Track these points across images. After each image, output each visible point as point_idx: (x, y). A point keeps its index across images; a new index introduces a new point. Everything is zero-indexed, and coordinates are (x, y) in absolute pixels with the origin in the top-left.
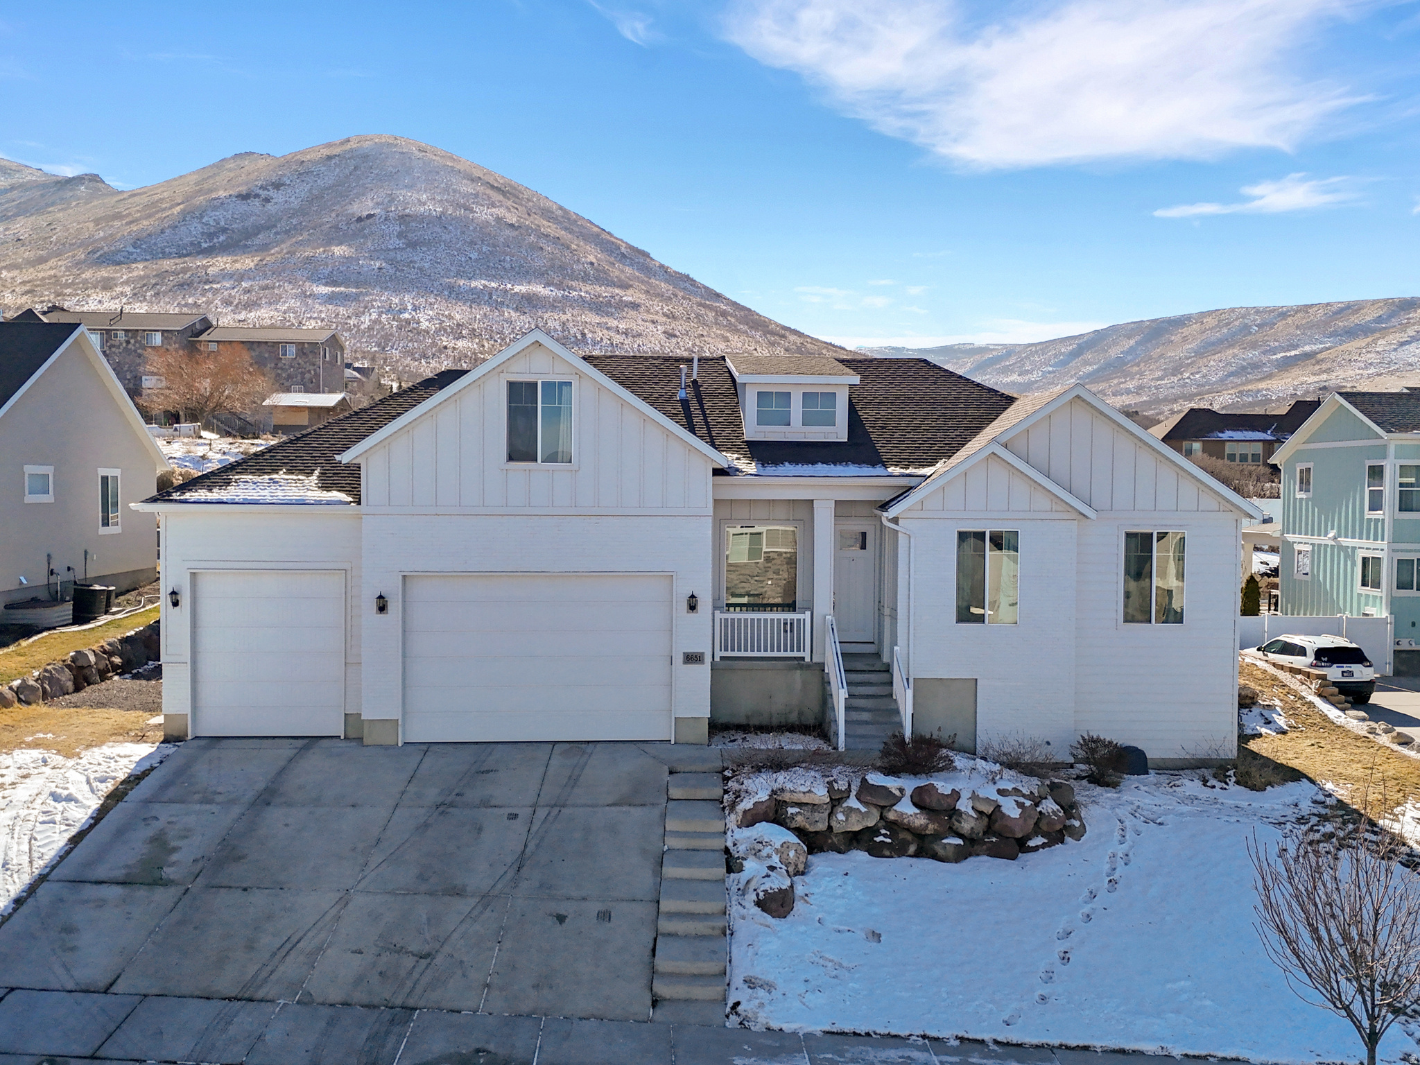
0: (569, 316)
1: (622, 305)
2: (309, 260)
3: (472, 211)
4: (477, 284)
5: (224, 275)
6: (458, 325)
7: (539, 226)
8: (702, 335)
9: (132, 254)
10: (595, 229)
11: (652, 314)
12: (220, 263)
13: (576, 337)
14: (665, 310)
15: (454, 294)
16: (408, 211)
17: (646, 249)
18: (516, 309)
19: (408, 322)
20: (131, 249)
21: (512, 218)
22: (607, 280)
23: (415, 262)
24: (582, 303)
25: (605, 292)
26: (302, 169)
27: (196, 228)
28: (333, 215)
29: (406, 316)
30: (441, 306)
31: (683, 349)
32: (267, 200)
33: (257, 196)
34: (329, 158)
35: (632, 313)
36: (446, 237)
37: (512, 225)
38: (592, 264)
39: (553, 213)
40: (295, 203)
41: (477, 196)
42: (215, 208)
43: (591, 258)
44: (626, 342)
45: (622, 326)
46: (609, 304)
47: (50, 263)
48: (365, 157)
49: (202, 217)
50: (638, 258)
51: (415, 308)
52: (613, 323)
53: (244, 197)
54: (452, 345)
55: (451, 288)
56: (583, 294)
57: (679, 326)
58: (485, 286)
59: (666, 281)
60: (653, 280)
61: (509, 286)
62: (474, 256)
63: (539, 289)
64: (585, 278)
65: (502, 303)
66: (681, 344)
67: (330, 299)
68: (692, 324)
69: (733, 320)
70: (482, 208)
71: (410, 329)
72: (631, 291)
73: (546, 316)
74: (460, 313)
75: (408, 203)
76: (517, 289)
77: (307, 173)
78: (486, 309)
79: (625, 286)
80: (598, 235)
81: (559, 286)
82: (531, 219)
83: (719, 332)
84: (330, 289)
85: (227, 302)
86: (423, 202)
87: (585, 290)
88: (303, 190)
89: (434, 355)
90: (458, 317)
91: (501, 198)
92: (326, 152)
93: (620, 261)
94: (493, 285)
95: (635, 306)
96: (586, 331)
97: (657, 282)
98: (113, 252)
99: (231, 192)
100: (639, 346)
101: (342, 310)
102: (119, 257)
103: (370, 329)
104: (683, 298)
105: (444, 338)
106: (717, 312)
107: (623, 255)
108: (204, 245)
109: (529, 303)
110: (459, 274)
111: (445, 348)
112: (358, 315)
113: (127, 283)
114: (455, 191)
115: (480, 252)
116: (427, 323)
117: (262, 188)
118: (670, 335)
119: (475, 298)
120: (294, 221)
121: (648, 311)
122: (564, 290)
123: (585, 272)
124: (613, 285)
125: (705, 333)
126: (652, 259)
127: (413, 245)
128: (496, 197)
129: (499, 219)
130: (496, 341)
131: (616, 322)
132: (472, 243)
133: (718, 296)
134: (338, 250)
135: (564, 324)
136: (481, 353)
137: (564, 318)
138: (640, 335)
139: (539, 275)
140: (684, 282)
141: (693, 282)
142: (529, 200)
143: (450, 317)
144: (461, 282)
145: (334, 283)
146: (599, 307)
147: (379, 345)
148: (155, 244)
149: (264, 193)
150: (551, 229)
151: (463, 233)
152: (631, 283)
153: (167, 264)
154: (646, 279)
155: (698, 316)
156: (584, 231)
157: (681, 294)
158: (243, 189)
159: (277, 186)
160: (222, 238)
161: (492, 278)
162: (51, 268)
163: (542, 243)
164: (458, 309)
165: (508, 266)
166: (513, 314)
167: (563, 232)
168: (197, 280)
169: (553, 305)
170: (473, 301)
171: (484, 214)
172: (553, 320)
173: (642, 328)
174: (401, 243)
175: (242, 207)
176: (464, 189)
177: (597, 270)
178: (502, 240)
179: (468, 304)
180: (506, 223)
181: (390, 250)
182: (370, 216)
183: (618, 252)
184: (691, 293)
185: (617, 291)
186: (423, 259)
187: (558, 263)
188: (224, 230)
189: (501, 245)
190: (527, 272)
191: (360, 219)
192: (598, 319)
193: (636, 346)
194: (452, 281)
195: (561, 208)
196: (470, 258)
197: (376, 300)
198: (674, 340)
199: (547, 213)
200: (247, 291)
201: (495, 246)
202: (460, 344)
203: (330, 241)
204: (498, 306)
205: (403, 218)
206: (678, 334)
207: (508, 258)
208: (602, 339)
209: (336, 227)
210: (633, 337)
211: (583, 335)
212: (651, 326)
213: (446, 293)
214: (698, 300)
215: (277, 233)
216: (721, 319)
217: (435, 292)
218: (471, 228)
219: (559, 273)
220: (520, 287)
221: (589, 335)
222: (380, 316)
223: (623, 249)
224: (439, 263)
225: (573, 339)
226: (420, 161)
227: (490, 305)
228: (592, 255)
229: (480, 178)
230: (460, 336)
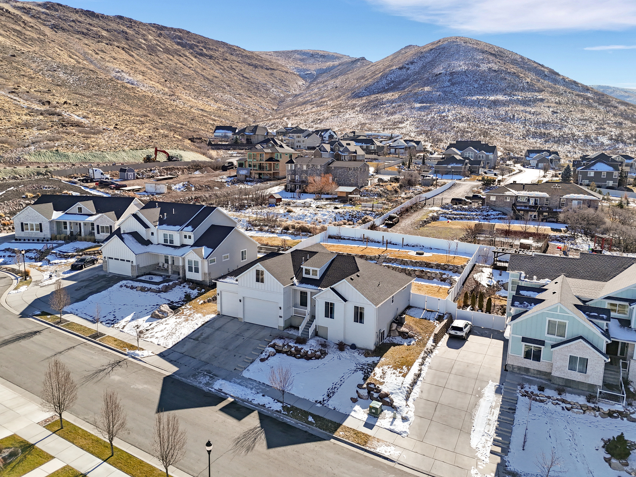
0: (510, 108)
1: (536, 100)
2: (415, 94)
3: (479, 67)
4: (474, 98)
5: (388, 101)
6: (463, 116)
7: (507, 69)
8: (571, 111)
9: (364, 93)
10: (535, 65)
12: (389, 96)
14: (557, 100)
15: (465, 103)
16: (454, 70)
18: (488, 107)
19: (444, 117)
20: (364, 91)
21: (496, 67)
22: (533, 89)
23: (453, 91)
24: (519, 102)
25: (529, 95)
26: (421, 55)
27: (384, 81)
28: (428, 74)
29: (444, 114)
30: (458, 109)
31: (558, 119)
32: (408, 69)
33: (405, 67)
34: (431, 50)
35: (540, 103)
36: (466, 79)
37: (495, 71)
38: (528, 82)
39: (517, 60)
40: (417, 69)
41: (483, 59)
42: (391, 74)
45: (533, 110)
46: (530, 101)
47: (341, 98)
48: (444, 48)
49: (387, 77)
50: (553, 76)
51: (449, 110)
52: (528, 109)
53: (400, 68)
54: (457, 125)
55: (464, 100)
56: (519, 97)
57: (561, 108)
58: (478, 99)
59: (564, 85)
60: (556, 86)
61: (488, 97)
62: (476, 86)
63: (500, 97)
64: (523, 90)
65: (483, 105)
66: (559, 116)
67: (420, 109)
68: (568, 106)
69: (591, 101)
70: (484, 65)
71: (444, 119)
72: (543, 93)
73: (500, 109)
74: (465, 111)
75: (455, 67)
76: (491, 98)
77: (422, 57)
78: (476, 108)
79: (540, 91)
81: (509, 95)
82: (505, 66)
83: (581, 108)
84: (420, 105)
85: (386, 113)
86: (460, 65)
87: (520, 96)
88: (420, 64)
89: (448, 131)
90: (464, 113)
91: (494, 58)
92: (431, 47)
93: (543, 79)
94: (481, 97)
95: (542, 100)
97: (559, 86)
98: (359, 93)
99: (397, 67)
100: (538, 119)
101: (423, 113)
102: (360, 95)
103: (430, 121)
104: (569, 93)
105: (455, 123)
106: (584, 98)
107: (546, 76)
108: (386, 88)
109: (495, 103)
110: (468, 95)
111: (455, 127)
112: (427, 115)
113: (359, 106)
114: (474, 59)
115: (479, 84)
116: (451, 117)
117: (407, 64)
118: (554, 112)
119: (473, 104)
120: (415, 77)
121: (548, 102)
122: (512, 96)
123: (523, 87)
124: (536, 91)
125: (573, 110)
126: (559, 75)
127: (453, 84)
128: (491, 58)
129: (490, 69)
130: (475, 122)
131: (531, 109)
132: (477, 80)
133: (588, 90)
134: (426, 89)
135: (507, 112)
136: (468, 128)
137: (507, 109)
139: (503, 91)
140: (572, 84)
141: (577, 84)
142: (507, 57)
143: (461, 113)
144: (469, 98)
145: (423, 102)
146: (525, 103)
147: (431, 127)
148: (371, 89)
149: (407, 66)
150: (513, 69)
151: (474, 77)
152: (544, 89)
153: (373, 97)
154: (553, 86)
155: (573, 101)
156: (530, 67)
157: (568, 90)
158: (401, 65)
159: (412, 63)
160: (392, 85)
161: (480, 94)
162: (341, 100)
163: (507, 76)
164: (465, 109)
165: (489, 88)
166: (486, 109)
167: (519, 69)
168: (379, 104)
169: (504, 104)
170: (471, 105)
171: (484, 67)
172: (502, 110)
173: (542, 110)
174: (449, 84)
175: (400, 72)
176: (478, 57)
177: (529, 85)
178: (489, 78)
179: (469, 107)
180: (493, 70)
181: (445, 87)
182: (440, 74)
183: (543, 74)
184: (574, 90)
185: (536, 94)
186: (456, 90)
187: (512, 84)
188: (393, 82)
189: (488, 80)
190: (497, 90)
191: (437, 75)
192: (522, 108)
194: (465, 97)
195: (522, 57)
197: (435, 108)
198: (555, 115)
199: (514, 62)
200: (394, 107)
201: (486, 81)
202: (460, 125)
203: (425, 85)
204: (481, 106)
205: (452, 74)
206: (559, 112)
207: (490, 85)
208: (521, 117)
209: (428, 79)
210: (537, 115)
211: (514, 116)
212: (547, 109)
213: (462, 103)
214: (577, 93)
215: (409, 82)
216: (585, 101)
217: (458, 103)
218: (477, 74)
219: (511, 89)
220: (493, 97)
221: (516, 116)
222: (435, 115)
223: (547, 72)
224: (461, 90)
225: (509, 118)
226: (464, 48)
227: (478, 106)
228: (530, 78)
229: (486, 51)
230: (462, 121)
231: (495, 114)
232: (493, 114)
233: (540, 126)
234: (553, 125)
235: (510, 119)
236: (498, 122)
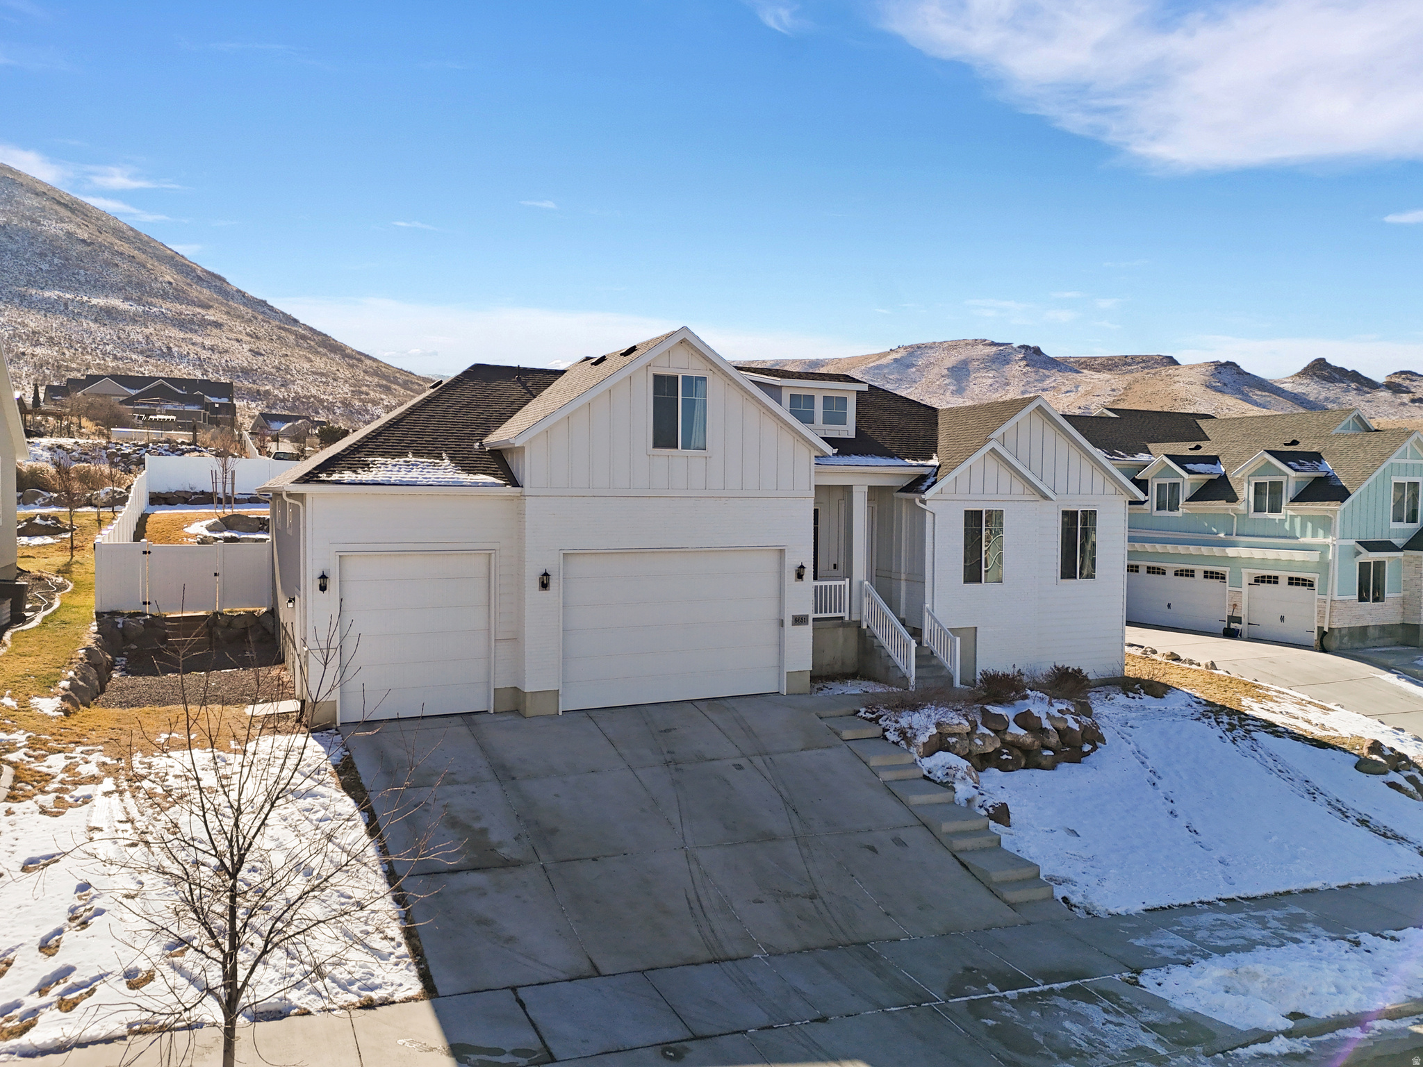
0: (151, 330)
1: (204, 324)
3: (39, 223)
4: (52, 294)
6: (34, 333)
7: (112, 244)
8: (287, 355)
10: (169, 252)
11: (235, 333)
13: (162, 350)
14: (248, 331)
15: (25, 302)
17: (223, 275)
18: (96, 321)
21: (83, 234)
22: (187, 299)
24: (163, 318)
25: (188, 310)
30: (12, 313)
31: (270, 366)
35: (215, 331)
36: (12, 247)
37: (84, 241)
38: (170, 283)
39: (124, 233)
41: (43, 210)
43: (168, 278)
44: (213, 357)
45: (207, 342)
46: (191, 322)
50: (215, 282)
52: (197, 339)
54: (29, 351)
55: (22, 297)
56: (163, 310)
58: (59, 297)
59: (245, 304)
60: (231, 303)
61: (85, 298)
62: (45, 267)
63: (116, 302)
64: (165, 296)
65: (80, 314)
69: (312, 343)
70: (49, 222)
72: (211, 311)
73: (128, 329)
74: (34, 321)
76: (94, 301)
78: (63, 319)
79: (206, 306)
80: (172, 258)
81: (139, 301)
82: (103, 236)
83: (301, 353)
87: (166, 307)
89: (11, 360)
90: (32, 325)
91: (69, 214)
93: (197, 283)
94: (68, 296)
95: (218, 325)
96: (171, 345)
97: (236, 305)
100: (227, 361)
104: (263, 321)
105: (20, 345)
106: (296, 335)
107: (200, 278)
109: (108, 315)
110: (30, 284)
111: (23, 354)
114: (18, 203)
115: (51, 264)
119: (50, 308)
121: (231, 330)
122: (144, 306)
123: (163, 291)
124: (193, 303)
125: (289, 354)
126: (228, 283)
128: (64, 213)
129: (69, 234)
130: (76, 350)
131: (200, 339)
132: (42, 255)
133: (296, 321)
135: (148, 337)
136: (63, 361)
137: (147, 331)
138: (226, 351)
139: (116, 289)
140: (261, 306)
141: (271, 308)
142: (98, 219)
143: (24, 325)
144: (33, 292)
146: (182, 323)
150: (125, 248)
151: (31, 244)
152: (211, 303)
154: (225, 302)
155: (279, 338)
156: (159, 253)
157: (260, 317)
161: (68, 289)
163: (117, 260)
164: (32, 317)
165: (82, 279)
166: (92, 324)
167: (136, 252)
169: (134, 319)
170: (47, 310)
171: (52, 228)
172: (136, 333)
173: (227, 345)
176: (28, 202)
177: (176, 290)
178: (74, 254)
179: (43, 312)
180: (78, 239)
183: (193, 274)
184: (270, 317)
185: (198, 310)
187: (135, 280)
189: (74, 259)
190: (104, 286)
192: (182, 335)
193: (224, 361)
194: (23, 289)
195: (132, 229)
196: (41, 269)
198: (261, 358)
199: (118, 232)
201: (67, 260)
202: (38, 351)
204: (75, 316)
206: (264, 353)
207: (82, 272)
208: (188, 353)
210: (220, 353)
211: (169, 348)
212: (237, 344)
213: (17, 301)
214: (277, 323)
216: (302, 341)
217: (4, 299)
218: (40, 240)
219: (139, 289)
220: (98, 300)
221: (175, 349)
223: (199, 273)
224: (6, 272)
225: (159, 352)
227: (67, 315)
228: (169, 276)
229: (45, 193)
230: (38, 344)
231: (119, 338)
232: (115, 338)
233: (238, 376)
234: (266, 378)
235: (163, 355)
236: (134, 356)
